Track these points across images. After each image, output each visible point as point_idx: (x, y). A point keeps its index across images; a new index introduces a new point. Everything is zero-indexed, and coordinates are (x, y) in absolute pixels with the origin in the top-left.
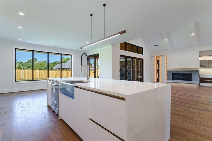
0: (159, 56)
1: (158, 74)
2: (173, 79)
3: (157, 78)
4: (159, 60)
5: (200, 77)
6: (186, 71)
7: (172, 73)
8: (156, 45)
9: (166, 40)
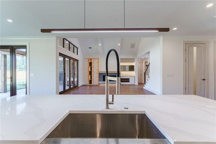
0: (91, 59)
1: (91, 76)
2: (103, 81)
3: (90, 80)
4: (91, 63)
5: (121, 78)
6: (112, 73)
7: (103, 75)
8: (90, 48)
9: (100, 44)
